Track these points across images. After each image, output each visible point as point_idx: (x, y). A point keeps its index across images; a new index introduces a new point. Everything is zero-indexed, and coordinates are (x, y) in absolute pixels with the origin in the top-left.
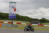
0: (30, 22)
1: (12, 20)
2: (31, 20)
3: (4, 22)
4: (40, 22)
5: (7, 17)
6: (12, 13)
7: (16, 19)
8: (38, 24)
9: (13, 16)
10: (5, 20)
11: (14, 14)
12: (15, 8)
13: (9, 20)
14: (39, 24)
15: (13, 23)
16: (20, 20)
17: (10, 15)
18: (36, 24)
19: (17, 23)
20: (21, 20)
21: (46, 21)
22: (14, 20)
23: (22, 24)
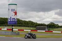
0: (35, 27)
1: (12, 26)
2: (36, 26)
3: (2, 29)
4: (48, 28)
5: (6, 22)
6: (12, 18)
7: (17, 25)
8: (45, 30)
9: (14, 21)
10: (3, 27)
11: (15, 19)
12: (15, 12)
13: (8, 26)
14: (47, 30)
15: (14, 30)
16: (22, 26)
17: (10, 20)
18: (43, 30)
19: (18, 30)
20: (24, 26)
21: (55, 27)
22: (15, 26)
23: (25, 30)
